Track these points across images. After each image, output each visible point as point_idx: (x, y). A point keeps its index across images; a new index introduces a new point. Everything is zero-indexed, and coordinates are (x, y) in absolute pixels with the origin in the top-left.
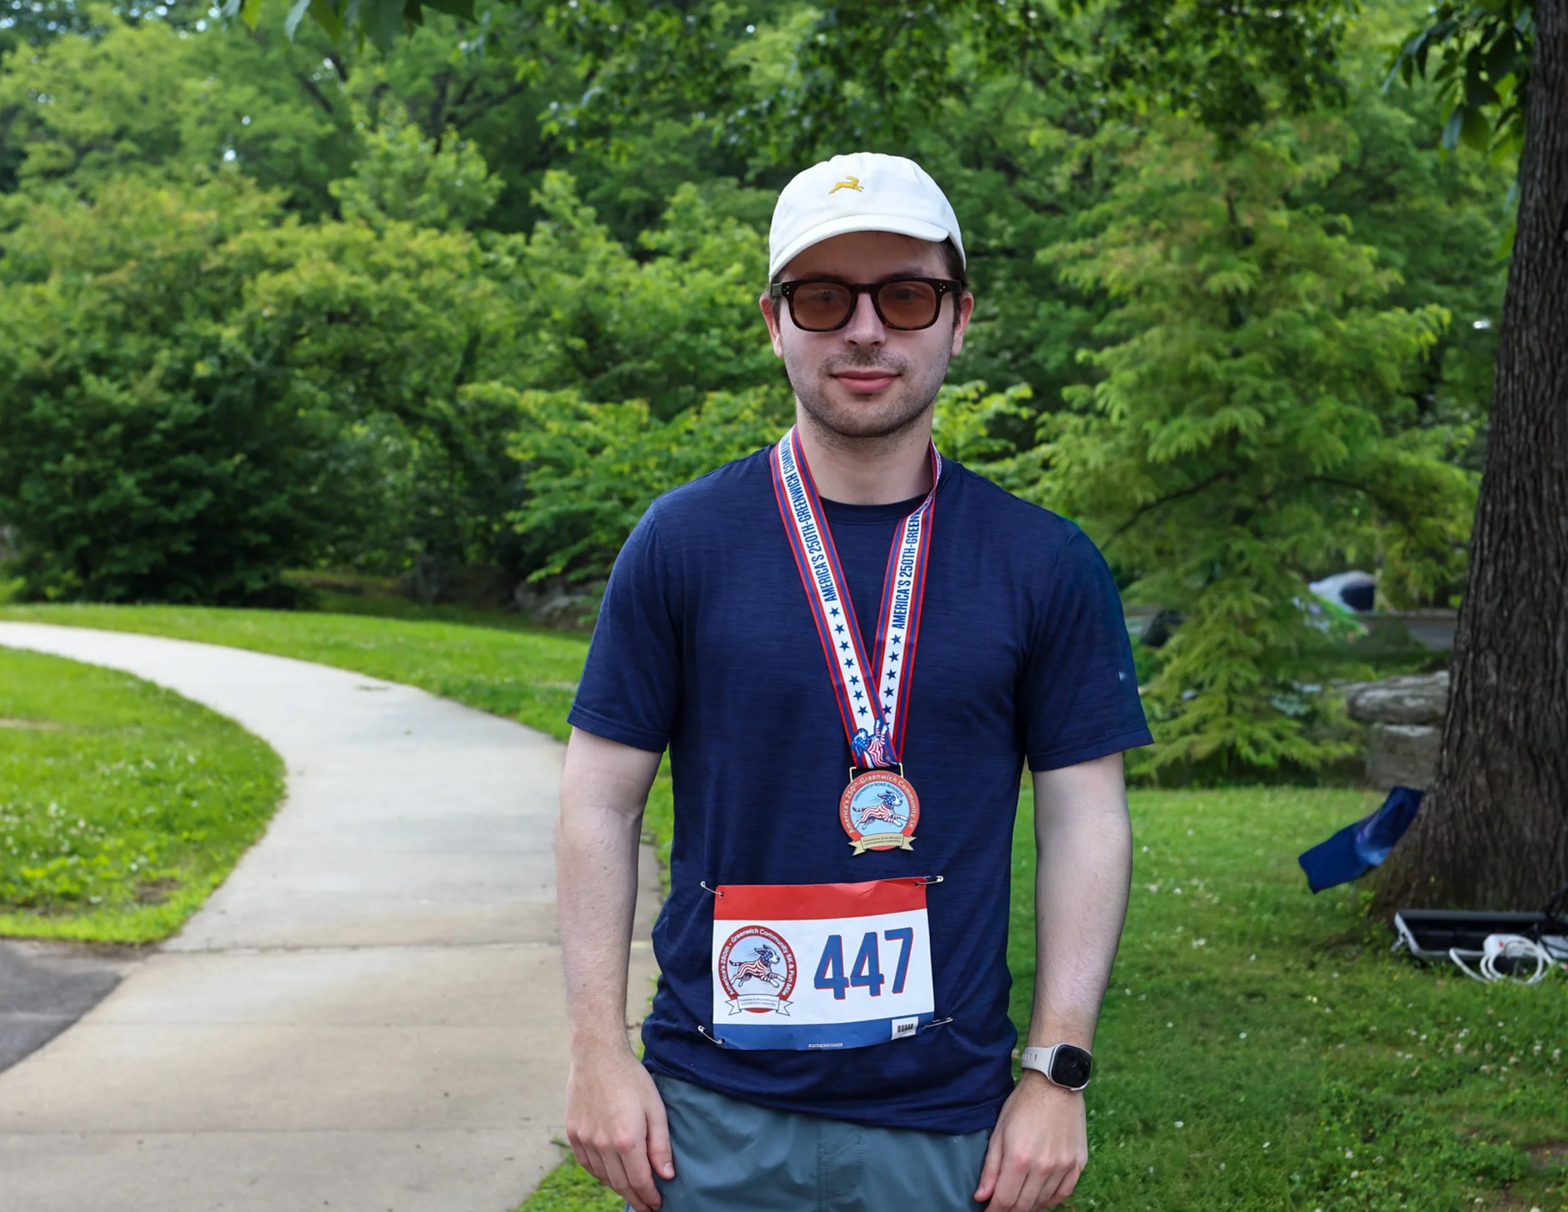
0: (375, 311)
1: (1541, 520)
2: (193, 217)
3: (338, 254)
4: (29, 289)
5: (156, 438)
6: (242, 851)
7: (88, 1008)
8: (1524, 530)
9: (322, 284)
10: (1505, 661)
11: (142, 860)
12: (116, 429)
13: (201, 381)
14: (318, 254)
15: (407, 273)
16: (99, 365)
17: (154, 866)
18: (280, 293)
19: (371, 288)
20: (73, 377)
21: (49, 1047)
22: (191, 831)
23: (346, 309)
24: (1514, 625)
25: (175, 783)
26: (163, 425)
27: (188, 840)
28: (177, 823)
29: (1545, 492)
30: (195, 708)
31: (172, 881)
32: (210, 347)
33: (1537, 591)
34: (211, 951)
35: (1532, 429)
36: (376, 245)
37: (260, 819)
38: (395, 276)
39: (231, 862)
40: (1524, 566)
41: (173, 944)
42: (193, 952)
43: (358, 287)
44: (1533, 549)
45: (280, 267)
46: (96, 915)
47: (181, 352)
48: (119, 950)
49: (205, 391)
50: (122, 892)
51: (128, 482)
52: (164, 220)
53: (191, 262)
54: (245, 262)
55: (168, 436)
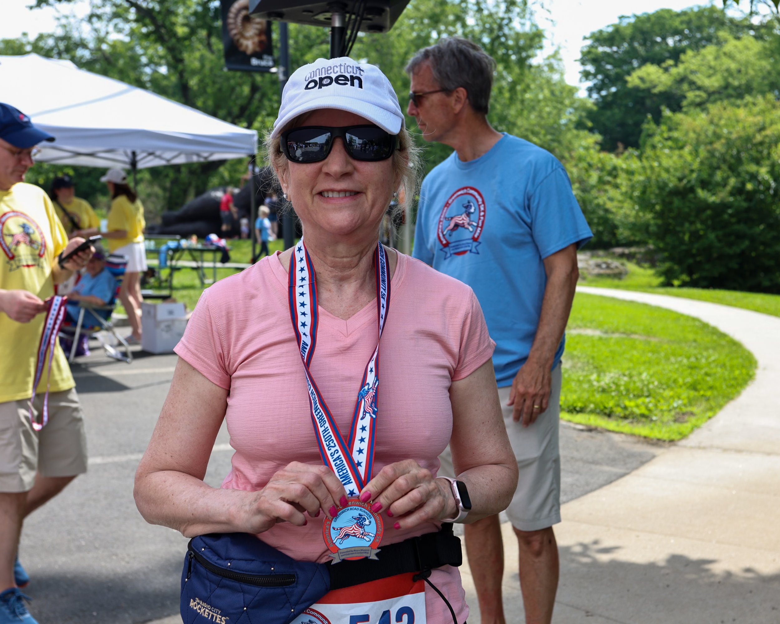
2: (751, 120)
4: (677, 152)
5: (726, 217)
6: (727, 402)
7: (636, 468)
11: (680, 402)
12: (709, 212)
13: (748, 192)
16: (705, 184)
17: (685, 405)
20: (692, 190)
21: (613, 484)
22: (705, 391)
25: (702, 368)
26: (730, 211)
27: (703, 396)
28: (699, 387)
30: (723, 336)
31: (692, 414)
32: (753, 177)
34: (699, 448)
37: (739, 388)
39: (721, 407)
41: (683, 442)
42: (692, 448)
46: (652, 425)
47: (741, 180)
48: (658, 443)
49: (750, 196)
50: (667, 417)
51: (712, 236)
52: (738, 121)
53: (748, 139)
54: (773, 139)
55: (731, 215)
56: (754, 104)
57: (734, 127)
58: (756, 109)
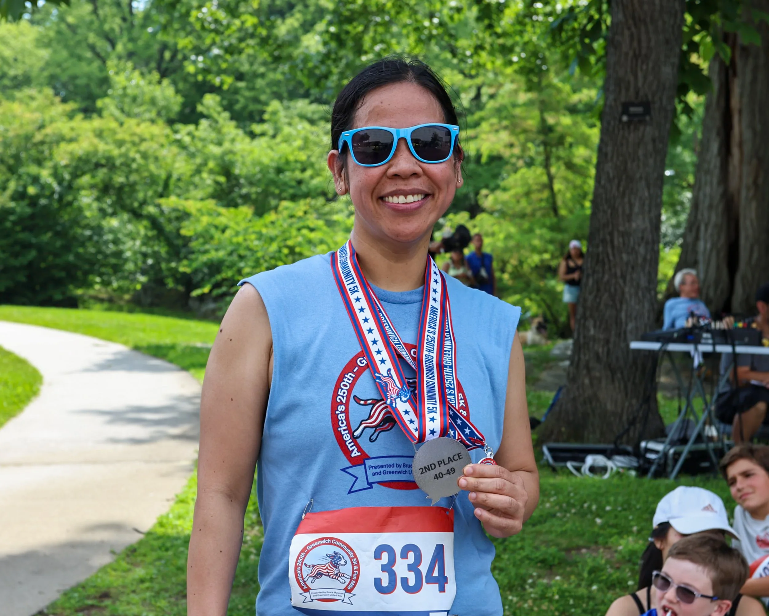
0: (118, 162)
1: (614, 255)
2: (28, 116)
3: (100, 134)
5: (8, 224)
8: (606, 260)
9: (91, 149)
10: (598, 323)
13: (31, 197)
14: (91, 135)
15: (134, 144)
18: (71, 153)
19: (116, 152)
23: (103, 162)
24: (602, 306)
26: (12, 218)
29: (616, 242)
32: (36, 180)
33: (613, 289)
35: (609, 211)
36: (119, 130)
38: (128, 145)
40: (606, 277)
43: (109, 151)
44: (610, 269)
45: (71, 140)
47: (22, 183)
49: (33, 201)
52: (14, 117)
53: (28, 138)
54: (54, 138)
55: (15, 223)
56: (32, 98)
57: (10, 124)
58: (34, 104)
